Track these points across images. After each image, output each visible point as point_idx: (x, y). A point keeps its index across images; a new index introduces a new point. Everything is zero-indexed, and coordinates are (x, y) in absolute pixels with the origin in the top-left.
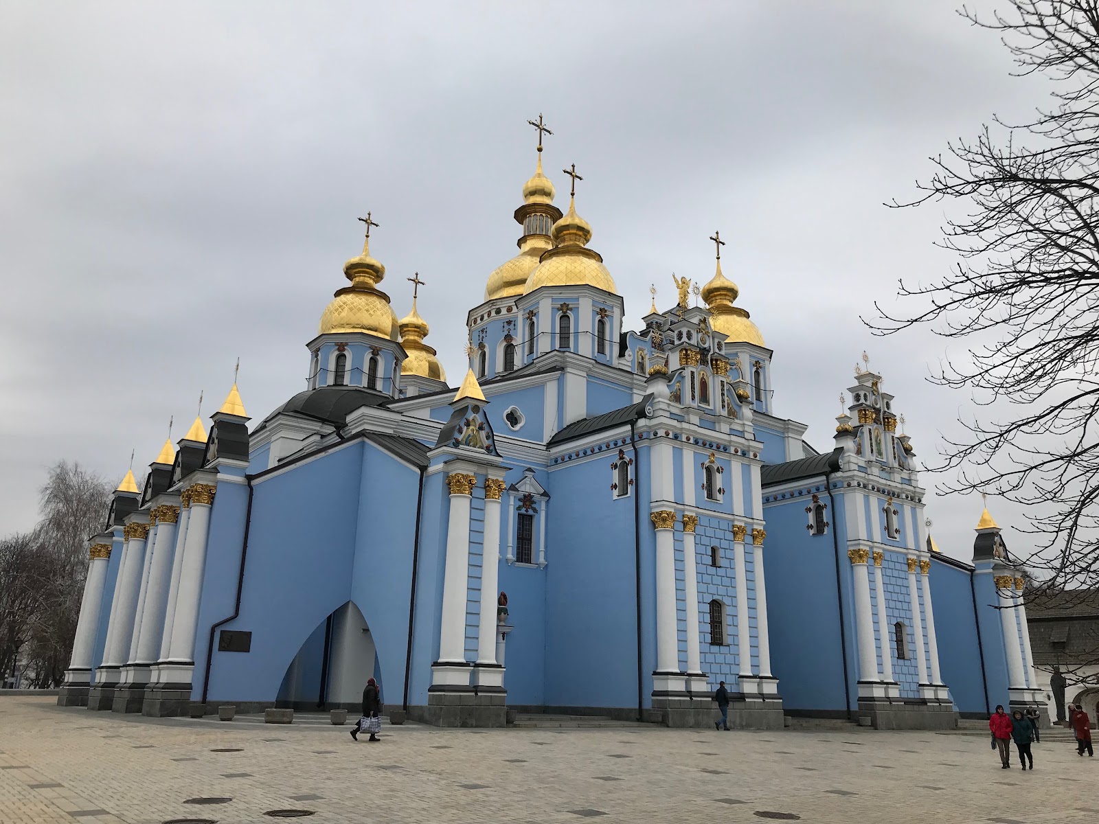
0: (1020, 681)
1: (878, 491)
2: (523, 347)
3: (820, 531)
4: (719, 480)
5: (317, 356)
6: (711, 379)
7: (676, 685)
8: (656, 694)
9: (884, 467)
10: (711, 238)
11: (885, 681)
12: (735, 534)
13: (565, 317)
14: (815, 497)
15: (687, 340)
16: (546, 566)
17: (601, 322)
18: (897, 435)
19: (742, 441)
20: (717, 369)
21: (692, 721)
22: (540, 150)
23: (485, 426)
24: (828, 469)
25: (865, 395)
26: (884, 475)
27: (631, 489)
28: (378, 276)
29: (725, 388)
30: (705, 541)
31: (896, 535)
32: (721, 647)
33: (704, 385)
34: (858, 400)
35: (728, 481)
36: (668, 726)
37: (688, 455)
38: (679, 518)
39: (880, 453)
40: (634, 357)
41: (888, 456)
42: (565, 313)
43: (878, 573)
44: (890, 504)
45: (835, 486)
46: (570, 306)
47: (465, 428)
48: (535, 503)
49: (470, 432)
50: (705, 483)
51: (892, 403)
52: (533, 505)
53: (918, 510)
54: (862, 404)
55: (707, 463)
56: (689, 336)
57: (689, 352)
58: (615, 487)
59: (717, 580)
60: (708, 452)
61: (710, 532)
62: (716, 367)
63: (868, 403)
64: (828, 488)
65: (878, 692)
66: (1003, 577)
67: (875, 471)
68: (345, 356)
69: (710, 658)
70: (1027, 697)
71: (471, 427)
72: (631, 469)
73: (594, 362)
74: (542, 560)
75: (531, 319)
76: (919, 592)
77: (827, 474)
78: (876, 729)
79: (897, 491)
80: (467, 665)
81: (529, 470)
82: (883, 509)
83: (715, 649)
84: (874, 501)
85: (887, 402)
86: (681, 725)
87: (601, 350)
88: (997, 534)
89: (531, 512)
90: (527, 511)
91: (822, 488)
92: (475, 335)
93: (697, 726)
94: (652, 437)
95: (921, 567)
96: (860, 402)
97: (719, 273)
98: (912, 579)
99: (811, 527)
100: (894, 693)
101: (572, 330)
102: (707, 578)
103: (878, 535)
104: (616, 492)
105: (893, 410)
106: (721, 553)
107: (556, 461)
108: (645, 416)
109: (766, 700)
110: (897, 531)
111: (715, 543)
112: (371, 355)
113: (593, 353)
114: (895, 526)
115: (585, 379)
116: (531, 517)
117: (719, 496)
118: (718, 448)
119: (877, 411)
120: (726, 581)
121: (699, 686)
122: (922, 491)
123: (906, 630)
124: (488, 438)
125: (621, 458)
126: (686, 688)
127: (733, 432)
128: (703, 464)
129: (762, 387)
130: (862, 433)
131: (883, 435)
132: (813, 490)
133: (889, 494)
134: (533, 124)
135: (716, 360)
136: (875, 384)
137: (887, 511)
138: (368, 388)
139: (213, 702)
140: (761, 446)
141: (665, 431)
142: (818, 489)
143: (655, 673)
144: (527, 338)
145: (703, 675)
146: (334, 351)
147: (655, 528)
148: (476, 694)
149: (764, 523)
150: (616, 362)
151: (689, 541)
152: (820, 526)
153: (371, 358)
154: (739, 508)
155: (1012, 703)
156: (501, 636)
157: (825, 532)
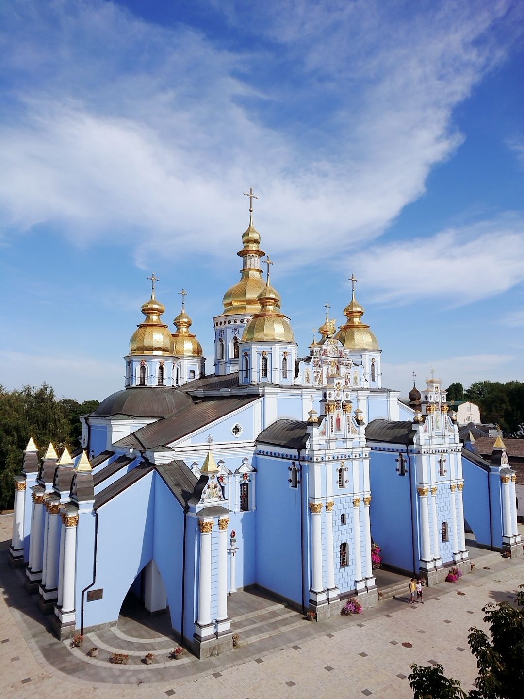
0: (509, 532)
1: (436, 452)
3: (402, 474)
4: (346, 476)
5: (129, 365)
6: (342, 416)
7: (321, 598)
9: (439, 436)
11: (435, 558)
12: (354, 504)
13: (264, 359)
14: (400, 454)
16: (256, 510)
17: (285, 360)
19: (359, 450)
21: (329, 615)
22: (251, 211)
23: (218, 485)
24: (407, 442)
25: (431, 396)
26: (439, 440)
29: (350, 420)
30: (338, 512)
31: (445, 474)
32: (346, 568)
33: (338, 421)
34: (426, 399)
37: (329, 467)
38: (324, 505)
39: (438, 428)
40: (303, 375)
42: (265, 356)
43: (433, 499)
44: (442, 457)
45: (411, 452)
46: (267, 353)
48: (249, 476)
49: (210, 490)
50: (338, 478)
52: (248, 478)
53: (458, 456)
54: (428, 402)
55: (339, 468)
58: (290, 481)
59: (344, 532)
60: (340, 462)
61: (341, 506)
62: (345, 409)
63: (432, 401)
64: (407, 452)
65: (430, 566)
66: (505, 478)
67: (434, 440)
69: (339, 576)
70: (512, 541)
72: (298, 474)
74: (253, 508)
75: (246, 357)
76: (456, 502)
77: (407, 445)
79: (446, 449)
80: (212, 624)
81: (246, 459)
82: (438, 461)
83: (343, 570)
86: (323, 619)
89: (247, 482)
90: (245, 482)
91: (404, 451)
92: (218, 334)
94: (310, 460)
95: (458, 488)
96: (428, 400)
98: (453, 496)
99: (398, 470)
100: (439, 564)
103: (434, 478)
104: (291, 484)
106: (346, 516)
107: (260, 452)
108: (305, 448)
109: (369, 591)
110: (445, 471)
111: (343, 512)
114: (444, 468)
115: (276, 398)
116: (247, 484)
117: (346, 484)
118: (346, 457)
119: (438, 403)
120: (349, 531)
121: (333, 595)
123: (448, 526)
124: (219, 491)
125: (294, 466)
126: (326, 598)
127: (354, 444)
128: (337, 469)
129: (375, 373)
130: (428, 419)
131: (440, 416)
132: (400, 451)
133: (441, 452)
134: (247, 195)
135: (345, 406)
137: (440, 461)
138: (159, 385)
139: (87, 628)
140: (369, 449)
141: (316, 458)
142: (402, 451)
143: (311, 591)
145: (336, 587)
147: (311, 511)
148: (217, 638)
149: (370, 492)
151: (329, 516)
152: (403, 471)
154: (356, 488)
155: (504, 543)
156: (233, 554)
157: (405, 475)
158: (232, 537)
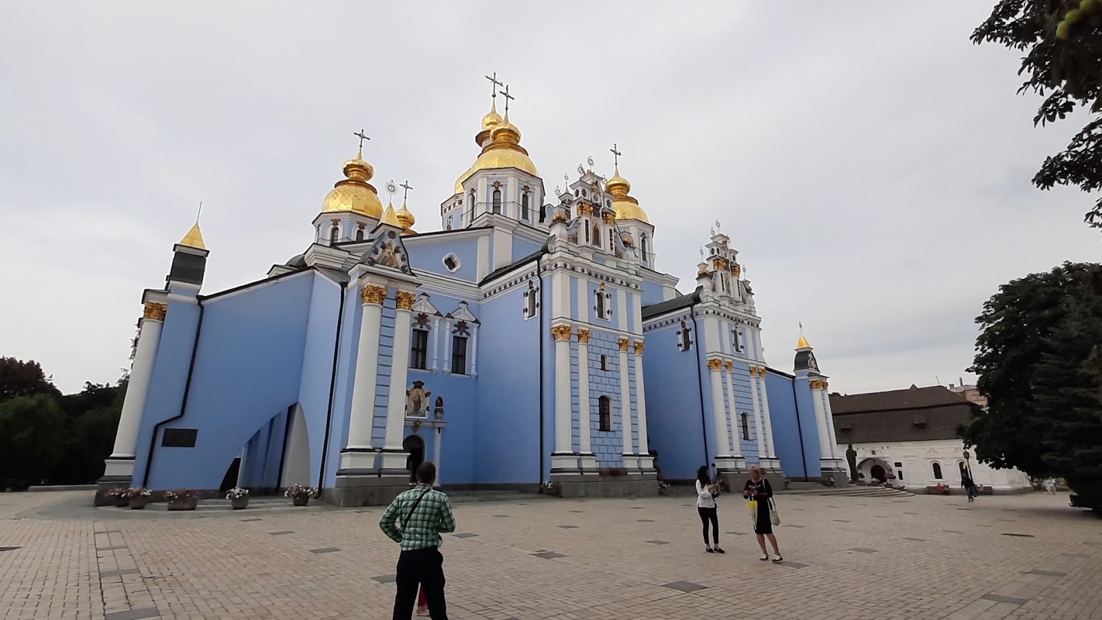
0: (827, 455)
1: (728, 317)
2: (467, 216)
3: (687, 348)
4: (607, 304)
5: (318, 230)
6: (602, 227)
7: (571, 464)
8: (553, 471)
9: (732, 301)
10: (611, 150)
11: (735, 456)
12: (620, 345)
13: (497, 191)
14: (683, 323)
15: (583, 196)
16: (477, 377)
17: (525, 197)
18: (740, 279)
19: (626, 274)
20: (607, 219)
21: (582, 493)
22: (493, 96)
23: (401, 249)
24: (692, 302)
25: (718, 250)
26: (731, 306)
27: (537, 310)
28: (368, 174)
29: (613, 235)
30: (596, 350)
31: (741, 350)
32: (608, 433)
33: (596, 232)
34: (713, 253)
35: (614, 304)
36: (562, 497)
37: (583, 283)
38: (574, 331)
39: (729, 292)
41: (735, 294)
42: (497, 188)
43: (729, 377)
44: (736, 328)
45: (697, 314)
46: (501, 183)
47: (380, 250)
48: (468, 328)
49: (386, 254)
50: (596, 305)
51: (737, 256)
52: (467, 330)
53: (756, 333)
54: (715, 256)
55: (598, 291)
56: (584, 193)
57: (584, 205)
58: (526, 310)
59: (605, 381)
60: (599, 282)
61: (600, 343)
62: (606, 219)
63: (720, 255)
64: (692, 316)
65: (730, 465)
66: (815, 381)
67: (725, 302)
68: (337, 229)
69: (599, 441)
70: (833, 465)
71: (388, 250)
72: (537, 295)
73: (518, 223)
74: (473, 372)
75: (472, 195)
76: (758, 390)
77: (691, 306)
78: (728, 492)
79: (741, 318)
80: (373, 450)
81: (463, 302)
82: (732, 331)
83: (603, 434)
84: (725, 324)
85: (733, 256)
86: (573, 496)
87: (525, 216)
88: (810, 352)
89: (464, 335)
90: (461, 334)
91: (688, 317)
93: (588, 496)
94: (554, 268)
95: (760, 373)
96: (715, 254)
97: (617, 174)
98: (753, 381)
99: (680, 345)
100: (741, 465)
101: (502, 201)
102: (597, 379)
103: (728, 348)
104: (527, 314)
105: (738, 261)
106: (608, 360)
107: (485, 296)
108: (548, 252)
109: (645, 473)
110: (742, 347)
111: (604, 352)
112: (358, 229)
113: (518, 217)
114: (740, 344)
115: (511, 236)
116: (465, 339)
117: (608, 316)
118: (608, 279)
119: (727, 261)
120: (613, 382)
121: (588, 464)
122: (759, 319)
123: (749, 419)
124: (403, 259)
125: (531, 288)
126: (578, 465)
127: (619, 268)
128: (595, 291)
129: (647, 251)
130: (716, 276)
131: (731, 279)
132: (682, 319)
133: (736, 320)
134: (489, 79)
135: (606, 213)
136: (725, 242)
137: (735, 332)
140: (641, 279)
141: (563, 263)
142: (685, 318)
143: (553, 455)
144: (470, 208)
145: (593, 455)
146: (330, 226)
147: (555, 339)
148: (380, 476)
149: (643, 337)
150: (537, 225)
151: (582, 349)
152: (687, 343)
153: (358, 231)
154: (623, 325)
155: (822, 469)
156: (437, 430)
157: (691, 348)
158: (437, 406)
